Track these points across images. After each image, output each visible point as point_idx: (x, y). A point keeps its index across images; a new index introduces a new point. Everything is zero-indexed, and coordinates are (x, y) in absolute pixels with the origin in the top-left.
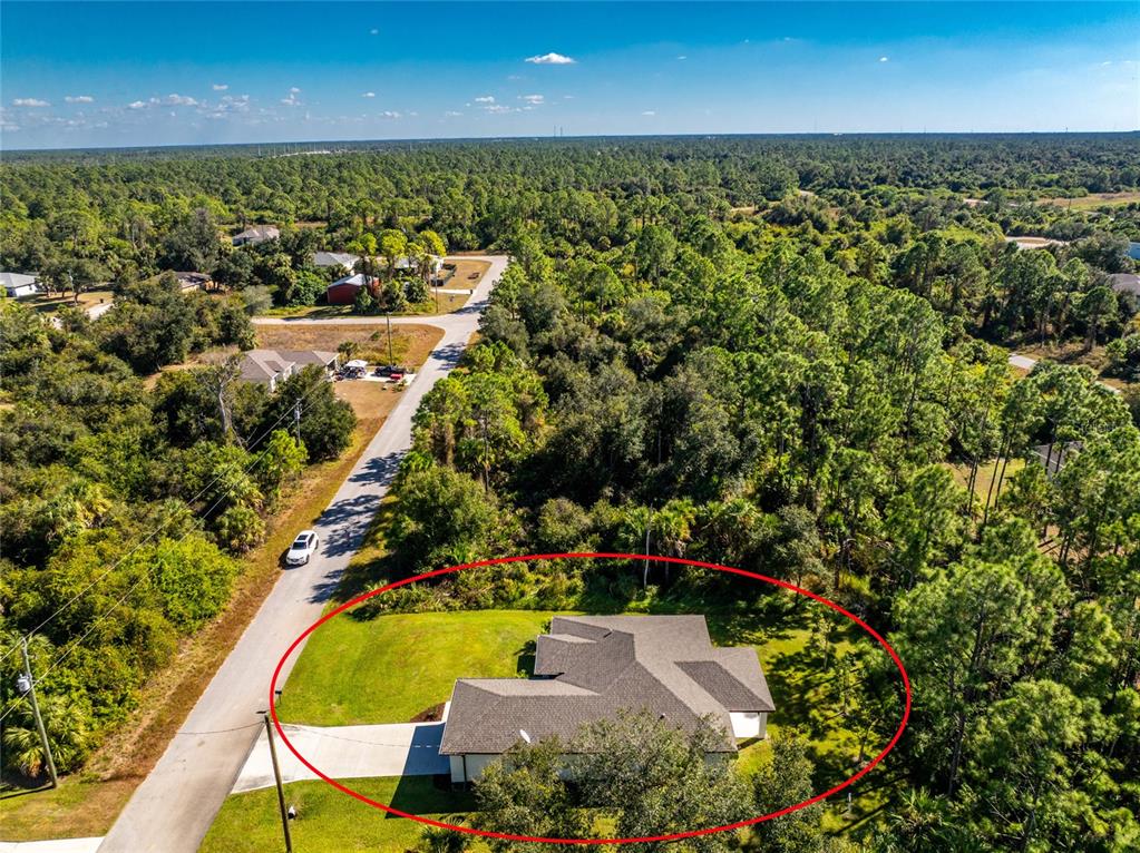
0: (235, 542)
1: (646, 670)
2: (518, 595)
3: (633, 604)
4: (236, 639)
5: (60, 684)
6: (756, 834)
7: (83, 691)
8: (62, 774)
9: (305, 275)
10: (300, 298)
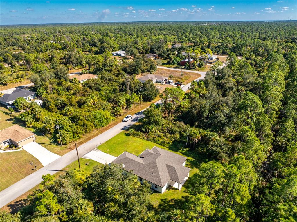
0: (116, 114)
1: (156, 163)
2: (157, 140)
3: (180, 151)
4: (104, 132)
5: (68, 130)
6: (158, 207)
7: (72, 132)
8: (63, 145)
9: (176, 58)
10: (173, 63)
